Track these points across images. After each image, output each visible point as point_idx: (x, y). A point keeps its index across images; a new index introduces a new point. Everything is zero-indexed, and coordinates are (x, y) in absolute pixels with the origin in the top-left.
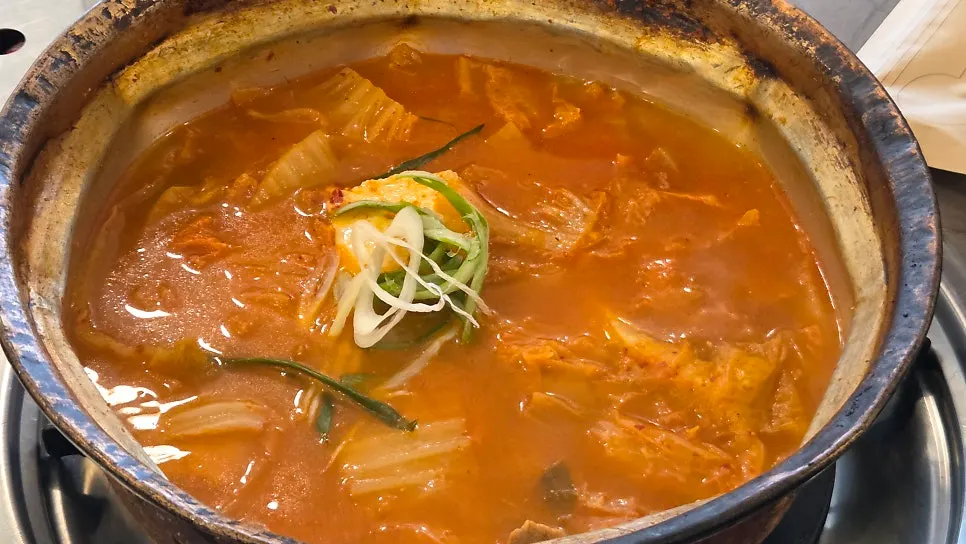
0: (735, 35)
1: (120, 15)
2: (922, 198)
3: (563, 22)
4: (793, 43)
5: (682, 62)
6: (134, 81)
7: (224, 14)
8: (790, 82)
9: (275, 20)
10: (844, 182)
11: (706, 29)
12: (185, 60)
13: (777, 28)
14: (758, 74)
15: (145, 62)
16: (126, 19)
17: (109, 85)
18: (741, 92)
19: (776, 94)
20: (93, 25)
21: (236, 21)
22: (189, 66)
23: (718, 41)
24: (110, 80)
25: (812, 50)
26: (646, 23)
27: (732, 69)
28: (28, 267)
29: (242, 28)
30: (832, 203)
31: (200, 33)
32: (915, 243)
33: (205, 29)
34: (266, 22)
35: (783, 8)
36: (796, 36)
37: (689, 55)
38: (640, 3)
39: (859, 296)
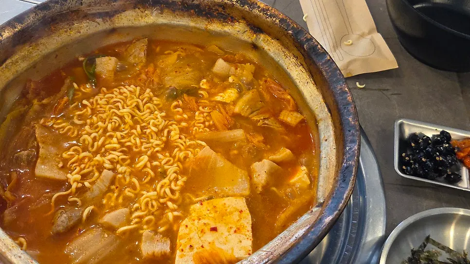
0: (244, 18)
2: (338, 79)
3: (175, 22)
4: (269, 20)
5: (225, 32)
7: (31, 43)
8: (269, 34)
9: (55, 41)
10: (300, 72)
11: (232, 17)
12: (18, 66)
13: (261, 14)
14: (255, 33)
18: (250, 40)
19: (264, 40)
21: (37, 45)
22: (21, 69)
23: (237, 21)
25: (277, 21)
26: (208, 18)
27: (245, 32)
29: (41, 47)
30: (297, 81)
31: (22, 53)
32: (341, 98)
33: (24, 51)
34: (51, 43)
35: (262, 6)
36: (270, 16)
37: (227, 29)
38: (205, 10)
39: (318, 118)
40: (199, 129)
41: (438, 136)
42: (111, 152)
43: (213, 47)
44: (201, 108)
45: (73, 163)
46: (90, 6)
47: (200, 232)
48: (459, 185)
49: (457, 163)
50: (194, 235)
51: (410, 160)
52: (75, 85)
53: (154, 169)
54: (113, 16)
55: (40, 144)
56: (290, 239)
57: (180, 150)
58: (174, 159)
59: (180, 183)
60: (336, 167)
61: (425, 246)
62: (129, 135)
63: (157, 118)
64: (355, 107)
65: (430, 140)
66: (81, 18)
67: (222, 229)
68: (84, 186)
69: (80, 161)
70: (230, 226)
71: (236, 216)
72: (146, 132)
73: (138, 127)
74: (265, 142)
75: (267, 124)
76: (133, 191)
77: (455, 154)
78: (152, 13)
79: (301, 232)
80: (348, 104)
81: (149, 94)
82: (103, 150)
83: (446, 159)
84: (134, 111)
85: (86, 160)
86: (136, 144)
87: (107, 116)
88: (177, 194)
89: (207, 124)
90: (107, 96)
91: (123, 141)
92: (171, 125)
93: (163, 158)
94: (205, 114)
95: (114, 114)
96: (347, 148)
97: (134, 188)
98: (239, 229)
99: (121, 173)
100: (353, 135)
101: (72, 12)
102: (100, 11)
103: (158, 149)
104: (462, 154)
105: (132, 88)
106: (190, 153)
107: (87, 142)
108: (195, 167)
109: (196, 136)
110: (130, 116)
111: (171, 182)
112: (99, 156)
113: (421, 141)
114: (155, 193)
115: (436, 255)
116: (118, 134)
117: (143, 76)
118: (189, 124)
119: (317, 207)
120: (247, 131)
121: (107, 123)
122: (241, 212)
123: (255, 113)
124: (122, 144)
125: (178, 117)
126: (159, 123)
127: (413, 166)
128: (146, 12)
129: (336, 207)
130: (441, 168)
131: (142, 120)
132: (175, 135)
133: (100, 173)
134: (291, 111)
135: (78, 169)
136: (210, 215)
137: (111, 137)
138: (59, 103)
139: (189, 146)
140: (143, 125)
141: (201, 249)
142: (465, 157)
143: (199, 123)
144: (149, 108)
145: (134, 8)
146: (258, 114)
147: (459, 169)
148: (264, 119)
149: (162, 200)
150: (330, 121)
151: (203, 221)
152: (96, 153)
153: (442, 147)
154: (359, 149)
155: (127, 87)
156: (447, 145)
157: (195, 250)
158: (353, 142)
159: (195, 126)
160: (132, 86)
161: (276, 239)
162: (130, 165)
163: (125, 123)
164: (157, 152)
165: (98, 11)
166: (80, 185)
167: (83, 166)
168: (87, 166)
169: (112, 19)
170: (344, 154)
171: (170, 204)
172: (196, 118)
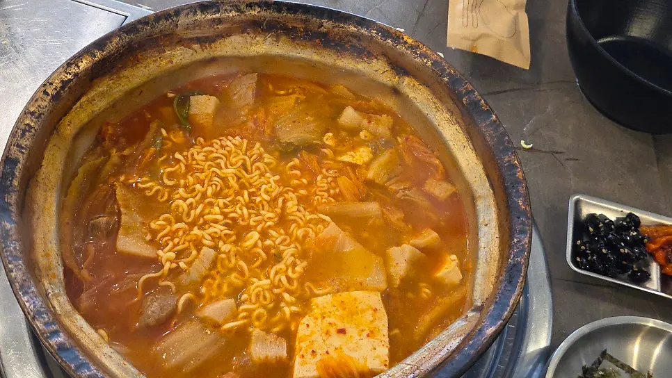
0: (385, 55)
1: (55, 92)
2: (506, 147)
3: (294, 54)
4: (418, 60)
5: (358, 70)
6: (69, 125)
7: (112, 75)
8: (416, 78)
9: (140, 74)
10: (455, 132)
11: (369, 52)
12: (95, 106)
13: (409, 52)
14: (398, 74)
15: (73, 113)
16: (58, 93)
17: (55, 132)
18: (390, 83)
19: (409, 84)
20: (40, 102)
21: (119, 78)
22: (98, 109)
23: (376, 58)
24: (55, 128)
25: (429, 63)
26: (338, 51)
27: (384, 72)
28: (39, 270)
29: (124, 81)
30: (451, 143)
31: (100, 89)
32: (509, 173)
33: (102, 86)
34: (136, 75)
35: (410, 41)
36: (420, 56)
37: (361, 66)
38: (333, 41)
39: (477, 195)
40: (322, 199)
41: (624, 219)
42: (212, 224)
43: (341, 88)
44: (324, 171)
45: (163, 237)
46: (187, 29)
47: (323, 334)
48: (647, 286)
49: (646, 256)
50: (318, 338)
51: (587, 250)
52: (164, 132)
53: (267, 249)
54: (214, 41)
55: (122, 209)
56: (440, 350)
57: (299, 227)
58: (291, 238)
59: (298, 269)
60: (499, 261)
61: (600, 363)
62: (234, 203)
63: (269, 183)
64: (527, 187)
65: (613, 224)
66: (174, 44)
67: (352, 331)
68: (178, 267)
69: (173, 234)
70: (362, 328)
71: (369, 316)
72: (255, 200)
73: (246, 193)
74: (406, 220)
75: (408, 196)
76: (240, 278)
77: (644, 245)
78: (265, 40)
79: (454, 344)
80: (518, 182)
81: (259, 149)
82: (201, 221)
83: (633, 252)
84: (240, 172)
85: (181, 233)
86: (242, 216)
87: (206, 176)
88: (296, 283)
89: (332, 192)
90: (205, 149)
91: (226, 210)
92: (287, 192)
93: (277, 236)
94: (330, 179)
95: (214, 175)
96: (515, 240)
97: (242, 273)
98: (372, 332)
99: (224, 253)
100: (523, 223)
101: (165, 36)
102: (199, 35)
103: (269, 223)
104: (653, 247)
105: (237, 140)
106: (311, 231)
107: (180, 210)
108: (317, 250)
109: (318, 207)
110: (235, 178)
111: (287, 268)
112: (196, 228)
113: (601, 225)
114: (268, 281)
115: (613, 374)
116: (221, 201)
117: (251, 124)
118: (309, 192)
119: (473, 311)
120: (383, 204)
121: (206, 185)
122: (375, 310)
123: (393, 181)
124: (225, 215)
125: (296, 182)
126: (271, 190)
127: (590, 258)
128: (257, 39)
129: (500, 316)
130: (625, 263)
131: (250, 184)
132: (292, 206)
133: (199, 251)
134: (439, 180)
135: (171, 244)
136: (336, 313)
137: (211, 204)
138: (144, 156)
139: (309, 221)
140: (251, 190)
141: (326, 356)
142: (657, 250)
143: (321, 191)
144: (258, 168)
145: (243, 32)
146: (396, 182)
147: (648, 265)
148: (405, 189)
149: (276, 291)
150: (491, 201)
151: (328, 320)
152: (192, 225)
153: (629, 235)
154: (530, 242)
155: (230, 138)
156: (635, 233)
157: (319, 357)
158: (522, 232)
159: (317, 195)
160: (237, 138)
161: (422, 350)
162: (235, 243)
163: (228, 187)
164: (269, 227)
165: (196, 35)
166: (174, 265)
167: (176, 240)
168: (182, 241)
169: (213, 45)
170: (510, 247)
171: (286, 296)
172: (318, 184)
